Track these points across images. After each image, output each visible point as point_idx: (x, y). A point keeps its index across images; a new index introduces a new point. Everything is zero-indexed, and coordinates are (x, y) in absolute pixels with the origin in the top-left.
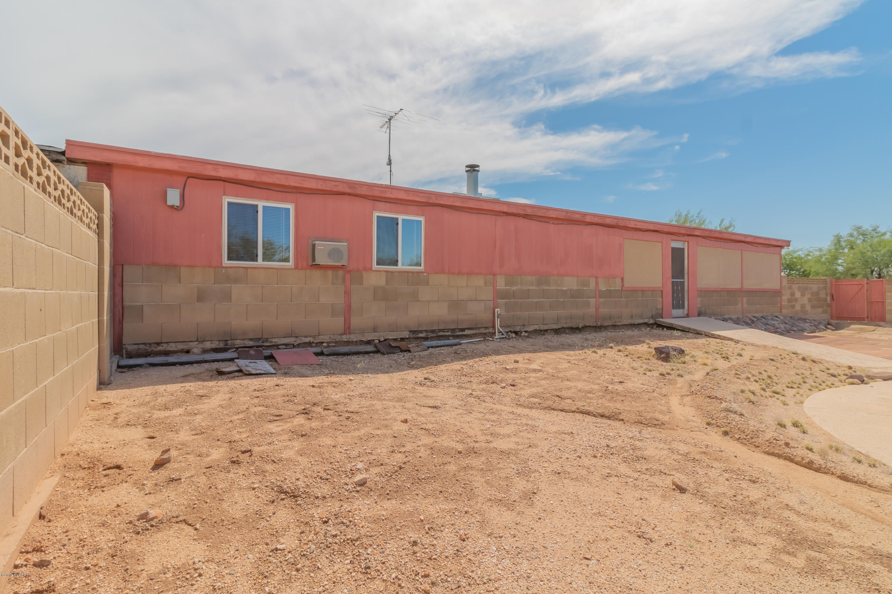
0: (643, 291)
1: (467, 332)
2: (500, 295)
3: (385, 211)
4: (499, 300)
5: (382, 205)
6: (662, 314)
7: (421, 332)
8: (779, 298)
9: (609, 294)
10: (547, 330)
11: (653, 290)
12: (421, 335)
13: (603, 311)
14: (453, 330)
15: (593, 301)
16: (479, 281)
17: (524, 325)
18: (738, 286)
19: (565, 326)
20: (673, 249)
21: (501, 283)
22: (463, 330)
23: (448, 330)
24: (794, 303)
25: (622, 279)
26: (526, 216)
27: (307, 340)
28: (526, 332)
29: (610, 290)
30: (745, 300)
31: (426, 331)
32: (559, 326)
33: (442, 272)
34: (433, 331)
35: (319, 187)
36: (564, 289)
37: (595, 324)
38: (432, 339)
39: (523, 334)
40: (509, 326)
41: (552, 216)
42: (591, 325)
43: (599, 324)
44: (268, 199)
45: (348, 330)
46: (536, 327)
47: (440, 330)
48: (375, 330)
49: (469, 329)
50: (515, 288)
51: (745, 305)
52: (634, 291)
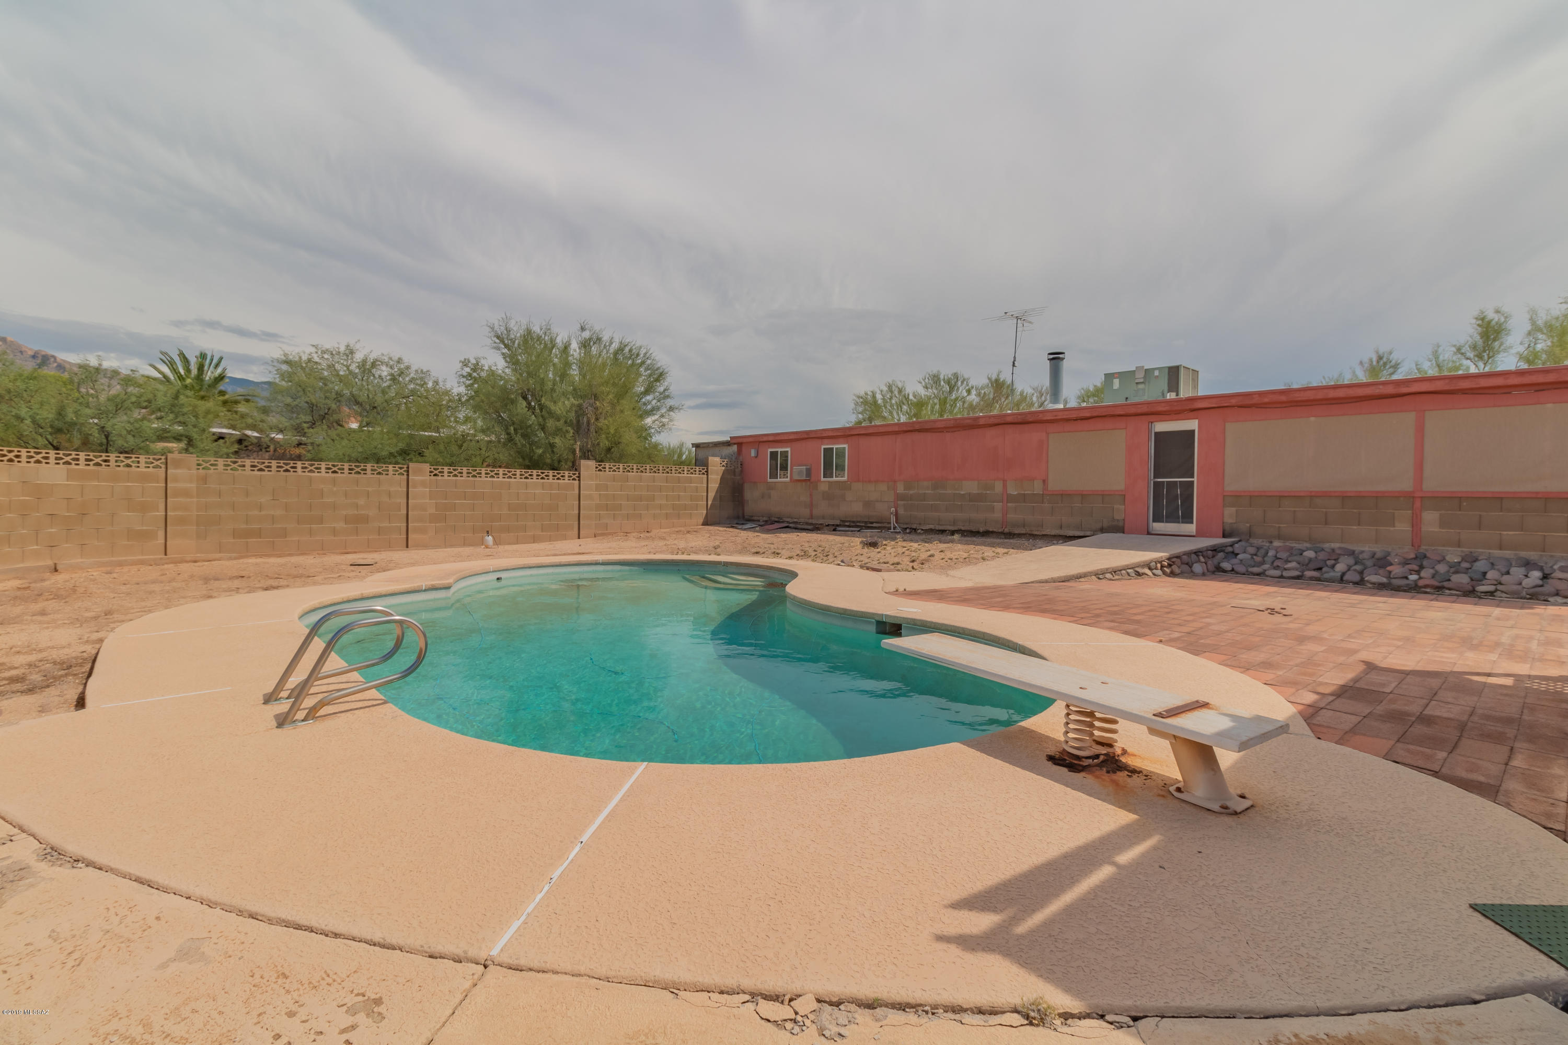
0: (1083, 496)
1: (874, 525)
2: (899, 497)
3: (827, 444)
4: (899, 502)
5: (826, 441)
6: (1123, 527)
7: (847, 521)
9: (1023, 498)
10: (946, 531)
11: (1104, 496)
12: (847, 524)
13: (1011, 516)
14: (866, 522)
15: (998, 506)
16: (883, 487)
17: (920, 524)
19: (963, 528)
21: (900, 489)
22: (872, 523)
23: (863, 522)
25: (1044, 481)
26: (920, 431)
27: (795, 520)
28: (922, 530)
29: (1027, 494)
30: (1431, 516)
31: (849, 521)
32: (956, 528)
33: (858, 481)
34: (853, 522)
35: (795, 437)
36: (962, 493)
37: (1000, 531)
38: (853, 527)
39: (919, 531)
40: (907, 524)
41: (939, 426)
42: (995, 530)
43: (1006, 530)
44: (782, 447)
45: (812, 517)
46: (932, 527)
47: (858, 522)
48: (823, 518)
49: (876, 522)
50: (911, 492)
51: (1432, 529)
52: (1064, 496)
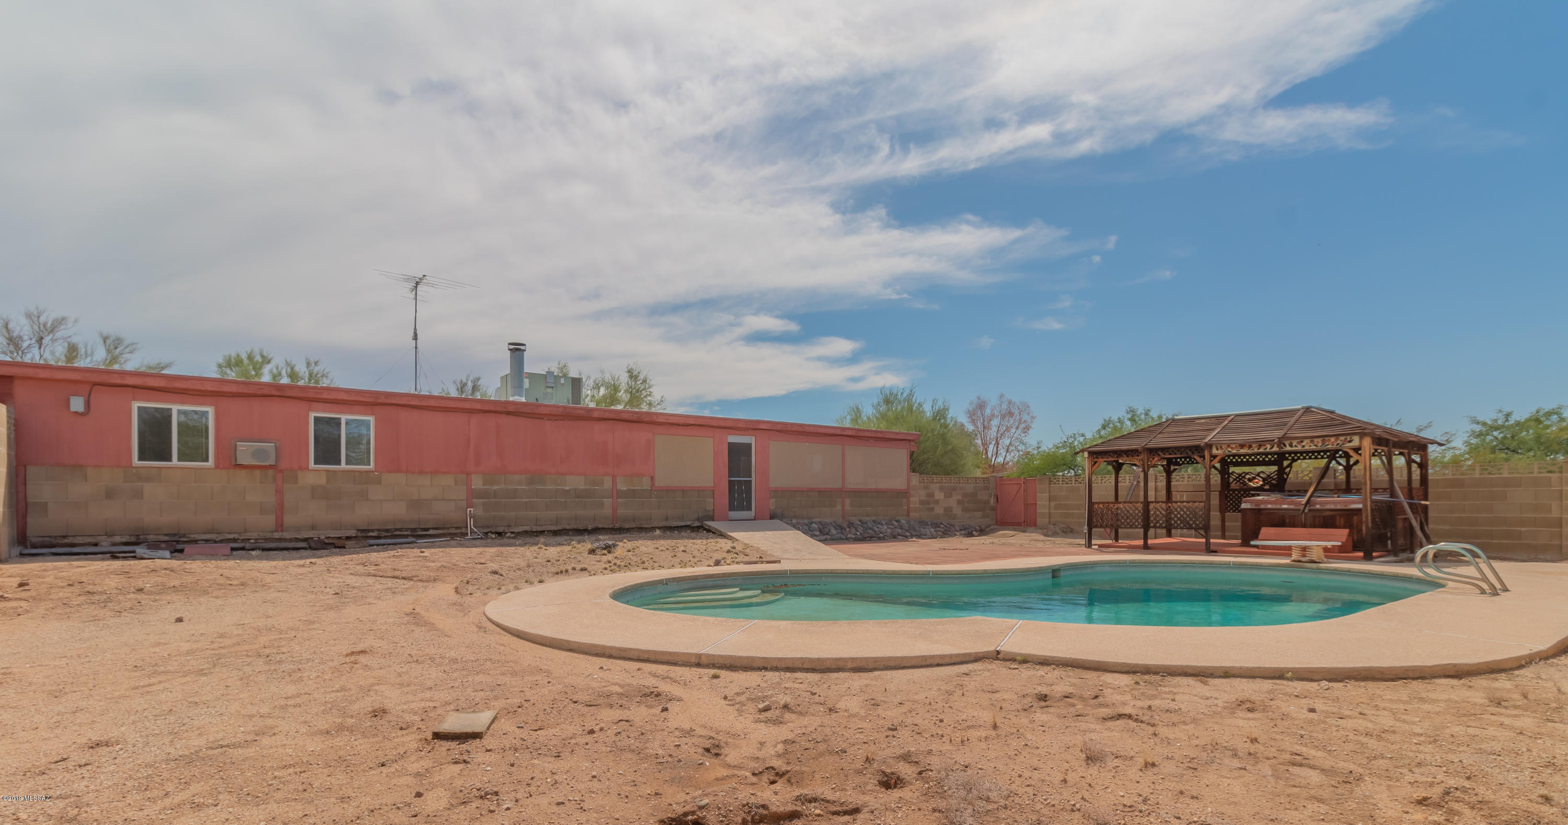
0: (684, 491)
1: (431, 532)
2: (473, 494)
3: (324, 411)
4: (474, 500)
5: (321, 405)
6: (713, 516)
7: (372, 531)
8: (904, 501)
9: (632, 494)
10: (544, 531)
11: (700, 491)
12: (371, 534)
13: (622, 511)
14: (414, 530)
15: (608, 502)
16: (448, 480)
17: (510, 526)
18: (837, 485)
19: (568, 527)
20: (731, 446)
21: (477, 483)
22: (427, 530)
23: (407, 530)
24: (932, 506)
25: (652, 478)
26: (508, 413)
27: (231, 536)
28: (512, 533)
29: (634, 490)
30: (847, 501)
31: (378, 530)
32: (560, 528)
33: (398, 470)
34: (387, 531)
35: (241, 391)
36: (567, 488)
37: (611, 526)
38: (385, 537)
39: (509, 535)
40: (488, 527)
41: (544, 412)
42: (605, 526)
43: (617, 526)
44: (183, 403)
45: (280, 526)
46: (527, 528)
47: (396, 530)
48: (313, 528)
49: (433, 529)
50: (496, 488)
51: (848, 508)
52: (669, 491)
